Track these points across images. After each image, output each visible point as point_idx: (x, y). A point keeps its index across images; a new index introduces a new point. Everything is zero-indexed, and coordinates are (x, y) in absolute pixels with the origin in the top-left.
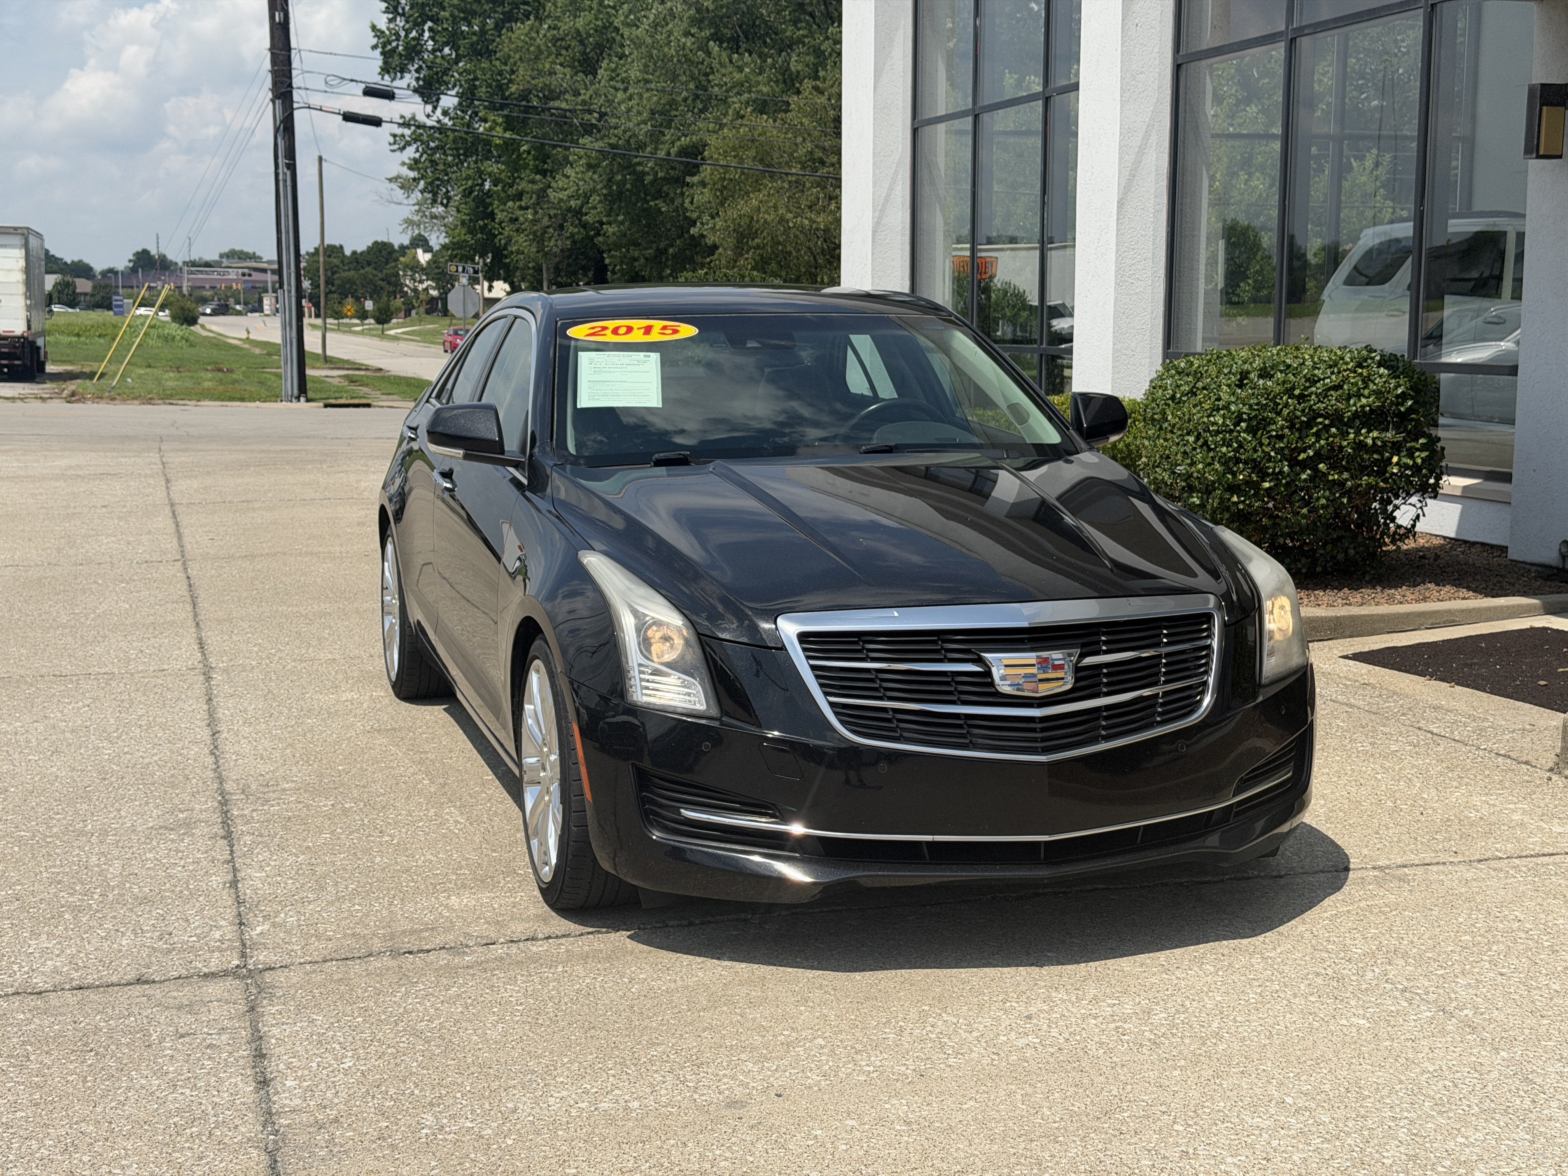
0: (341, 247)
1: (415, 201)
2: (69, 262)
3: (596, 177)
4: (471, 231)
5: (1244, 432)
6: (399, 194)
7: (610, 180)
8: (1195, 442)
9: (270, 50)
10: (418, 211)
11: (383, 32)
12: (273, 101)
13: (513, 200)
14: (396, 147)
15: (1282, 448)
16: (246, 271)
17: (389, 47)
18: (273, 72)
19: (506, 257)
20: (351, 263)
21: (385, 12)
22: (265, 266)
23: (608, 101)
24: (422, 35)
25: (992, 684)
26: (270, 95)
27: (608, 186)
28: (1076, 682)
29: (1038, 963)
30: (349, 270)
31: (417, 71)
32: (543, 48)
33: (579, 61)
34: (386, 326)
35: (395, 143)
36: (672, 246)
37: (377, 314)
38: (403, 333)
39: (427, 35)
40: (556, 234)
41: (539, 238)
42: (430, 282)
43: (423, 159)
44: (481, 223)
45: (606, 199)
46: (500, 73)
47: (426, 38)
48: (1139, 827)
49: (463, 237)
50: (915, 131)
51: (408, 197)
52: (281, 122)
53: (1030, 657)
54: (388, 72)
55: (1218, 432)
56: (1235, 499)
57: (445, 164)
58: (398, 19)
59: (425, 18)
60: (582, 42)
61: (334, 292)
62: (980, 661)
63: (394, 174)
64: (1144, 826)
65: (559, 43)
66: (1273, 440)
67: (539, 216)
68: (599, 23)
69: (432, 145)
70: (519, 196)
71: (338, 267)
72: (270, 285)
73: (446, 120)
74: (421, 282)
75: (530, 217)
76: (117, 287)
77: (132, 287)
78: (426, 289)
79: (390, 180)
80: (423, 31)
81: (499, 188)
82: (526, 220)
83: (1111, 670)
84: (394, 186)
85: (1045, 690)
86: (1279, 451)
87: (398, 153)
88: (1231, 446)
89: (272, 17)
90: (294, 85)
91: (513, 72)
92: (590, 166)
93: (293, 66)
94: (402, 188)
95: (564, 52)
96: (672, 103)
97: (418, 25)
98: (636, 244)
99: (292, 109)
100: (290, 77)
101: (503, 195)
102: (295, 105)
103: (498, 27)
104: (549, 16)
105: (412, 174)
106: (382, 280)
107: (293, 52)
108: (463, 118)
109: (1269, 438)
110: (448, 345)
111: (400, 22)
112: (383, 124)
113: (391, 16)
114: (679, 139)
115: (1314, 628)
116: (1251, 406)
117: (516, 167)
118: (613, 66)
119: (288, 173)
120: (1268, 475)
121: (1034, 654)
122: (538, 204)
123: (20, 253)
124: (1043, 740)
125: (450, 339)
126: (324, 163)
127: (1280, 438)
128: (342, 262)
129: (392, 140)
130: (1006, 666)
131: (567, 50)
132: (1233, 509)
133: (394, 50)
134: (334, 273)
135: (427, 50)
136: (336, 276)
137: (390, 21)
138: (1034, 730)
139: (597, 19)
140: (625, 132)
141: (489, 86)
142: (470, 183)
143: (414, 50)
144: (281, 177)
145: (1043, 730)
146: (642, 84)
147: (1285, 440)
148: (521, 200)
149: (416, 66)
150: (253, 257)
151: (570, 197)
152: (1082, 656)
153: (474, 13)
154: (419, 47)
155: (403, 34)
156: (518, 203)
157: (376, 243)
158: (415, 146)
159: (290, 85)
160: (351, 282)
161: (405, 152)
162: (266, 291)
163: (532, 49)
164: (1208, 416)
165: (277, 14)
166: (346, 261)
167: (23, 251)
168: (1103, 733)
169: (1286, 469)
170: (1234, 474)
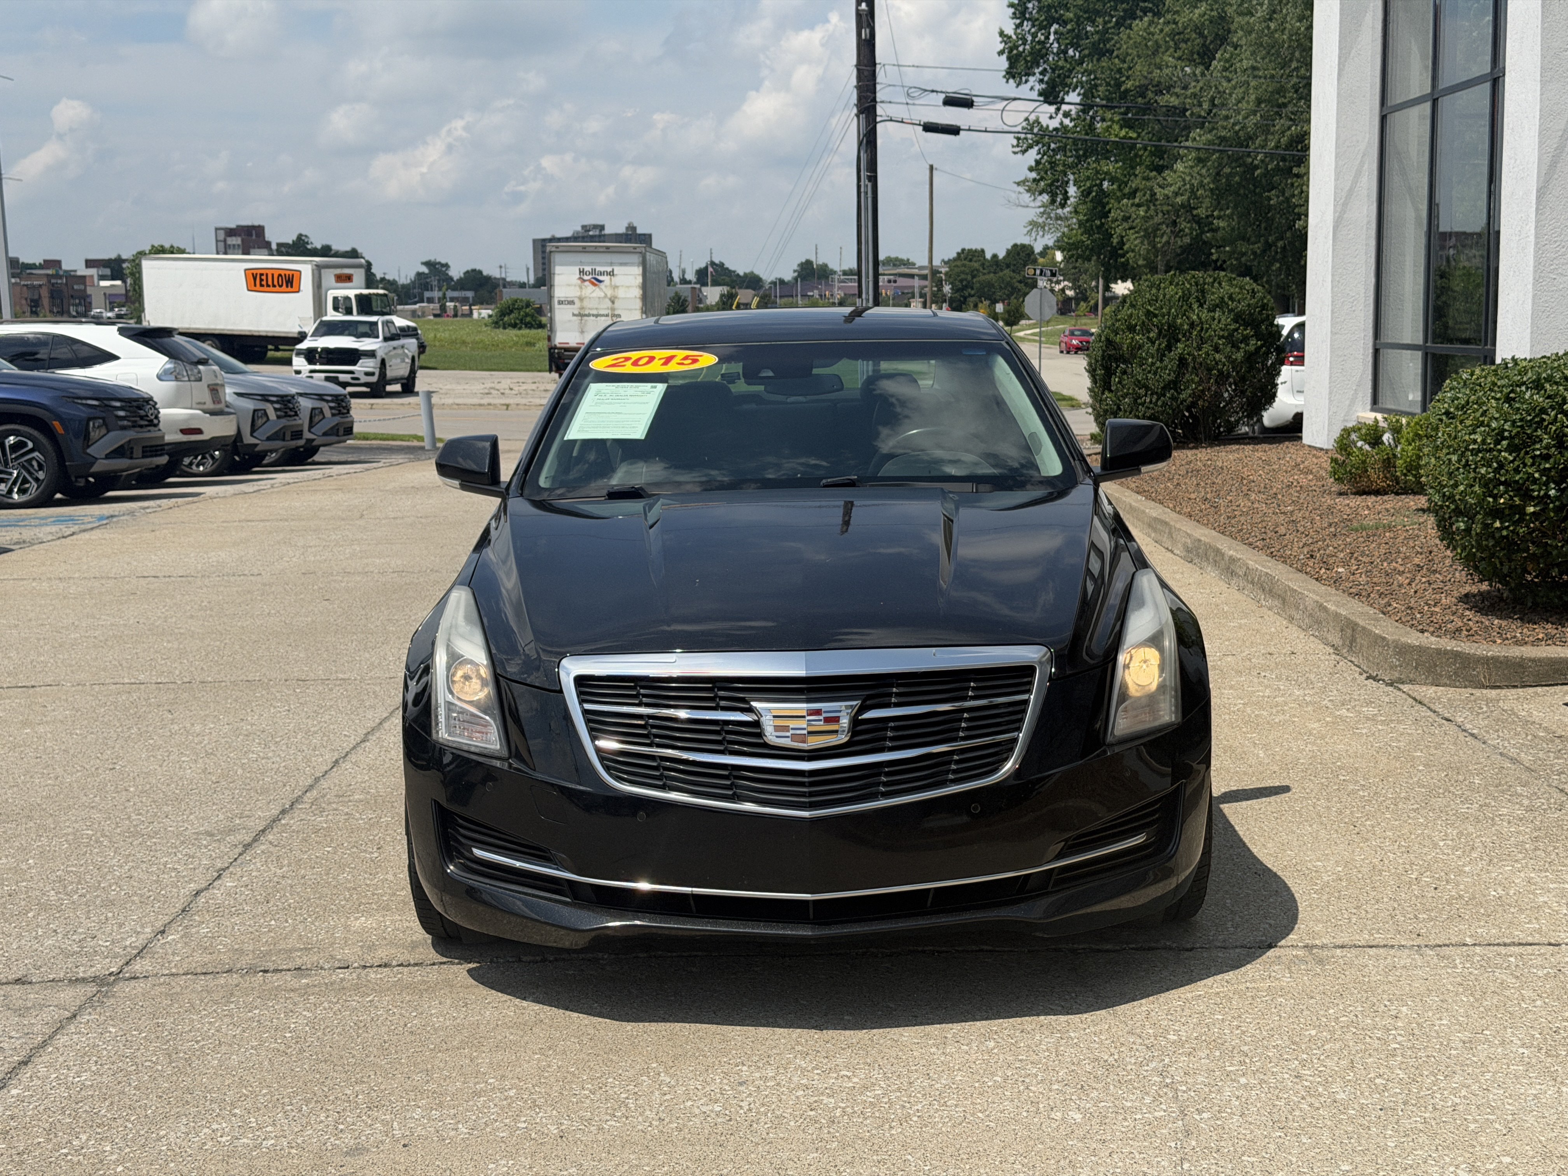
0: (983, 251)
1: (1039, 204)
2: (741, 274)
3: (1204, 171)
4: (1088, 232)
5: (1505, 451)
6: (1026, 197)
7: (1218, 174)
8: (1459, 461)
9: (856, 66)
10: (1043, 213)
11: (1011, 37)
12: (858, 116)
13: (1128, 199)
14: (1019, 149)
15: (1549, 469)
16: (892, 277)
17: (1015, 52)
18: (859, 88)
19: (1123, 256)
20: (991, 266)
21: (1013, 18)
22: (916, 271)
23: (1219, 92)
24: (1047, 38)
25: (760, 735)
26: (855, 111)
27: (1215, 180)
28: (852, 737)
29: (819, 1027)
30: (989, 273)
31: (1041, 73)
32: (1161, 42)
33: (1198, 54)
34: (1014, 327)
35: (1018, 146)
36: (1282, 239)
37: (1007, 316)
38: (1032, 334)
39: (1052, 37)
40: (1168, 231)
41: (1150, 235)
42: (1066, 283)
43: (1043, 161)
44: (1098, 222)
45: (1213, 194)
46: (1119, 71)
47: (1051, 41)
48: (929, 890)
49: (1079, 238)
50: (1383, 119)
51: (1034, 200)
52: (864, 135)
53: (801, 707)
54: (1014, 77)
55: (1479, 451)
56: (1497, 524)
57: (1064, 165)
58: (1025, 23)
59: (1051, 21)
60: (1201, 35)
61: (973, 296)
62: (750, 710)
63: (1022, 178)
64: (935, 889)
65: (1177, 37)
66: (1538, 460)
67: (1152, 212)
68: (1215, 13)
69: (1053, 146)
70: (1133, 194)
71: (978, 270)
72: (917, 291)
73: (1067, 121)
74: (1058, 282)
75: (1142, 213)
76: (776, 297)
77: (792, 296)
78: (1063, 290)
79: (1018, 184)
80: (1049, 34)
81: (1115, 187)
82: (1138, 216)
83: (897, 724)
84: (1021, 189)
85: (815, 742)
86: (1544, 472)
87: (1020, 156)
88: (1490, 466)
89: (859, 34)
90: (878, 100)
91: (1130, 68)
92: (1199, 160)
93: (878, 80)
94: (1028, 191)
95: (1183, 45)
96: (1281, 91)
97: (1045, 27)
98: (1244, 238)
99: (875, 123)
100: (875, 93)
101: (1119, 194)
102: (878, 119)
103: (1118, 24)
104: (1168, 11)
105: (1034, 175)
106: (1020, 282)
107: (878, 67)
108: (1085, 120)
109: (1532, 457)
110: (1063, 345)
111: (1027, 26)
112: (962, 132)
113: (1018, 21)
114: (1289, 128)
115: (1556, 671)
116: (1514, 422)
117: (1131, 164)
118: (1227, 56)
119: (870, 185)
120: (1533, 498)
121: (804, 705)
122: (1150, 201)
123: (637, 271)
124: (811, 794)
125: (1066, 339)
126: (934, 172)
127: (1546, 457)
128: (983, 265)
129: (1015, 142)
130: (774, 717)
131: (1186, 43)
132: (1497, 535)
133: (1020, 54)
134: (974, 277)
135: (1053, 53)
136: (975, 280)
137: (1018, 26)
138: (802, 784)
139: (1212, 10)
140: (1234, 124)
141: (1108, 84)
142: (1088, 184)
143: (1039, 54)
144: (862, 190)
145: (812, 784)
146: (1249, 72)
147: (1552, 460)
148: (1135, 197)
149: (1041, 69)
150: (907, 263)
151: (1176, 194)
152: (863, 709)
153: (1098, 13)
154: (1044, 51)
155: (1029, 38)
156: (1131, 201)
157: (1015, 246)
158: (1036, 148)
159: (874, 100)
160: (990, 285)
161: (1027, 154)
162: (913, 297)
163: (1150, 44)
164: (1470, 434)
165: (863, 31)
166: (987, 264)
167: (641, 268)
168: (882, 789)
169: (1552, 493)
170: (1495, 497)
